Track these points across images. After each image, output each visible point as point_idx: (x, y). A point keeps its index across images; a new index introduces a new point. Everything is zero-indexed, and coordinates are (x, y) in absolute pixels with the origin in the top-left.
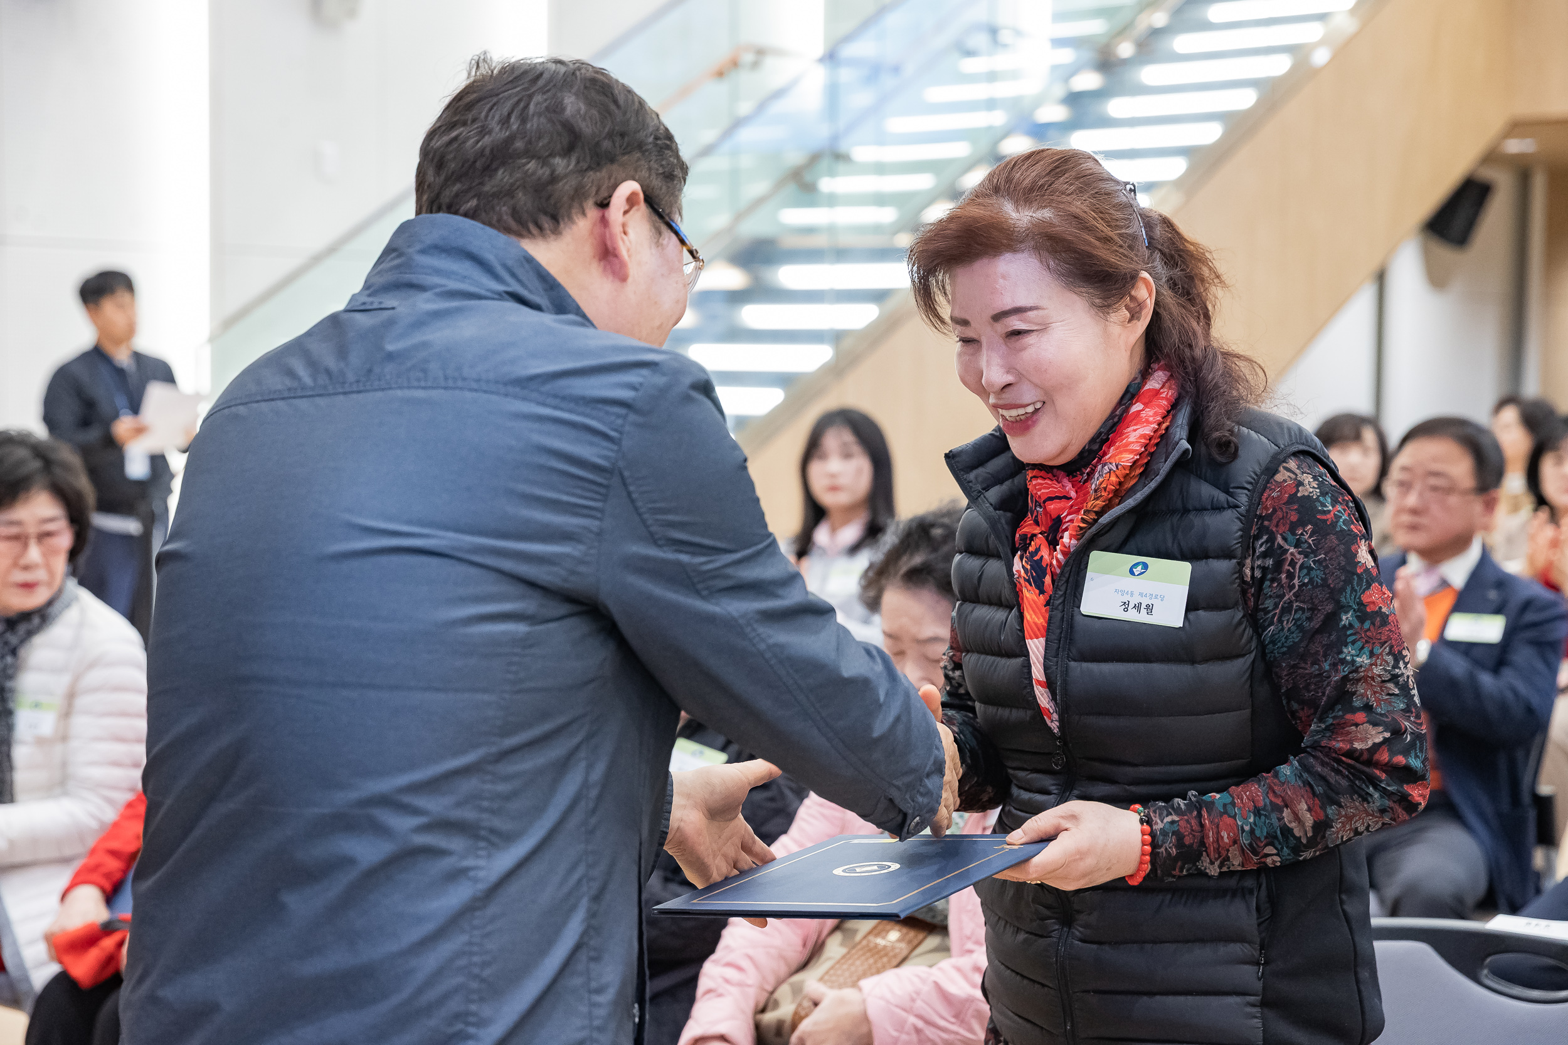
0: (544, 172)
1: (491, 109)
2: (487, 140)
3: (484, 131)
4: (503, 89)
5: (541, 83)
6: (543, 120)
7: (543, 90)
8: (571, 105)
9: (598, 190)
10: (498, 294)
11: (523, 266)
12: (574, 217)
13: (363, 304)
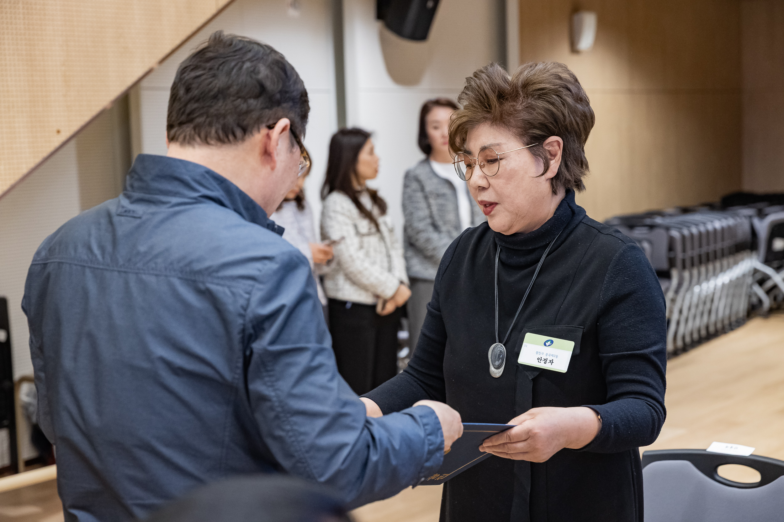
0: (244, 106)
1: (221, 65)
2: (216, 82)
5: (249, 56)
6: (248, 77)
7: (252, 60)
8: (263, 72)
9: (268, 120)
10: (195, 198)
11: (205, 177)
12: (254, 132)
13: (126, 211)
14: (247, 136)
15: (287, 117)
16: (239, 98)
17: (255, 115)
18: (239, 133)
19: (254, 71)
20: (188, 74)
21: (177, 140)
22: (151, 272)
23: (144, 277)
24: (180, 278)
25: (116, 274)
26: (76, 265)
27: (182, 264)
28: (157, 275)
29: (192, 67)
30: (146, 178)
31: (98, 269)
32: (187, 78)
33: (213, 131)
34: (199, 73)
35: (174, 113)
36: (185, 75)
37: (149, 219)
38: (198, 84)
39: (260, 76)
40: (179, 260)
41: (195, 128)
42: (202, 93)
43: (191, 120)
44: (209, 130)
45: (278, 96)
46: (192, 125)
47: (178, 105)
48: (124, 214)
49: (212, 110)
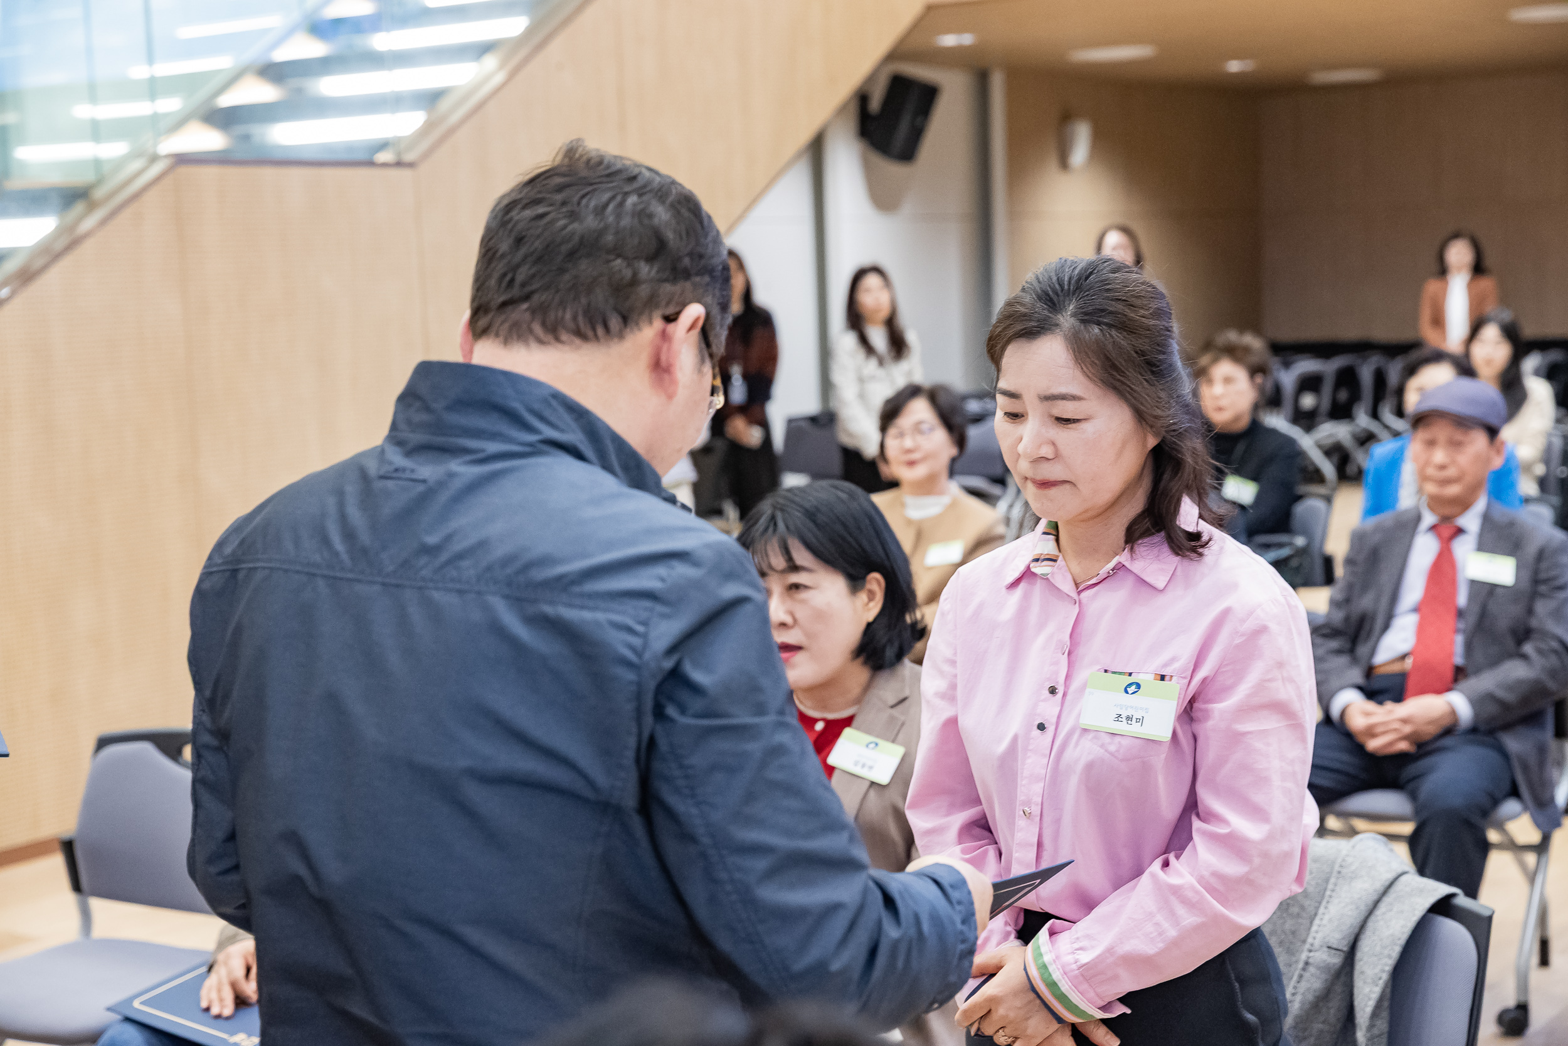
0: (628, 273)
1: (583, 197)
2: (575, 226)
3: (573, 216)
4: (597, 180)
5: (636, 185)
6: (636, 221)
7: (641, 192)
8: (662, 214)
9: (668, 304)
10: (530, 445)
11: (550, 405)
12: (641, 324)
13: (396, 470)
14: (628, 330)
15: (699, 301)
16: (619, 256)
17: (644, 290)
18: (615, 322)
19: (643, 214)
20: (519, 213)
21: (497, 335)
22: (451, 585)
23: (436, 595)
24: (506, 597)
25: (377, 588)
26: (298, 572)
27: (509, 571)
28: (460, 592)
29: (525, 201)
30: (438, 406)
31: (341, 579)
32: (516, 218)
33: (568, 316)
34: (541, 210)
35: (493, 282)
36: (514, 213)
37: (441, 484)
38: (540, 230)
39: (656, 221)
40: (507, 561)
41: (533, 311)
42: (548, 246)
43: (527, 297)
44: (560, 314)
45: (686, 261)
46: (525, 306)
47: (500, 267)
48: (395, 475)
49: (567, 277)
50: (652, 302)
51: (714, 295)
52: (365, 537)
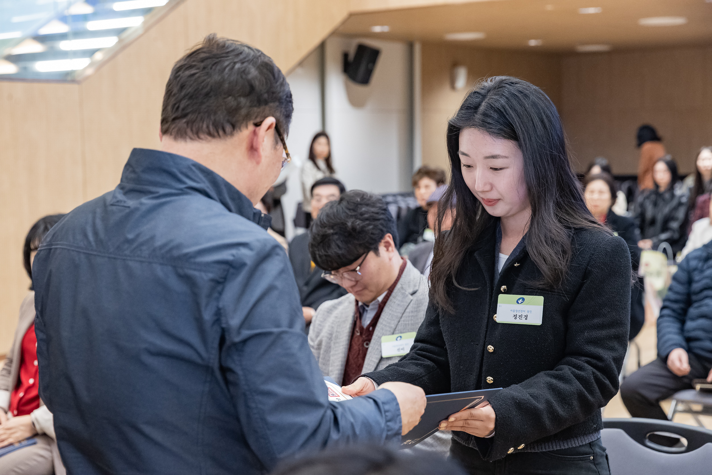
0: (235, 104)
1: (214, 65)
2: (209, 80)
3: (208, 75)
4: (221, 56)
5: (241, 58)
6: (239, 77)
7: (243, 61)
8: (253, 72)
9: (256, 117)
10: (181, 189)
11: (191, 169)
12: (242, 129)
13: (118, 202)
14: (235, 131)
15: (273, 116)
16: (230, 95)
17: (243, 112)
18: (228, 128)
19: (244, 72)
20: (183, 72)
21: (171, 134)
22: (137, 259)
23: (131, 263)
25: (106, 259)
26: (73, 251)
27: (163, 251)
28: (141, 262)
29: (186, 66)
30: (137, 170)
31: (91, 254)
32: (182, 76)
33: (205, 126)
34: (193, 71)
35: (169, 108)
36: (180, 73)
37: (137, 209)
38: (192, 82)
39: (250, 77)
40: (161, 247)
41: (187, 123)
42: (195, 90)
43: (185, 116)
44: (201, 124)
45: (266, 96)
46: (184, 120)
47: (172, 101)
48: (116, 204)
49: (204, 106)
50: (247, 117)
51: (281, 111)
52: (102, 235)
